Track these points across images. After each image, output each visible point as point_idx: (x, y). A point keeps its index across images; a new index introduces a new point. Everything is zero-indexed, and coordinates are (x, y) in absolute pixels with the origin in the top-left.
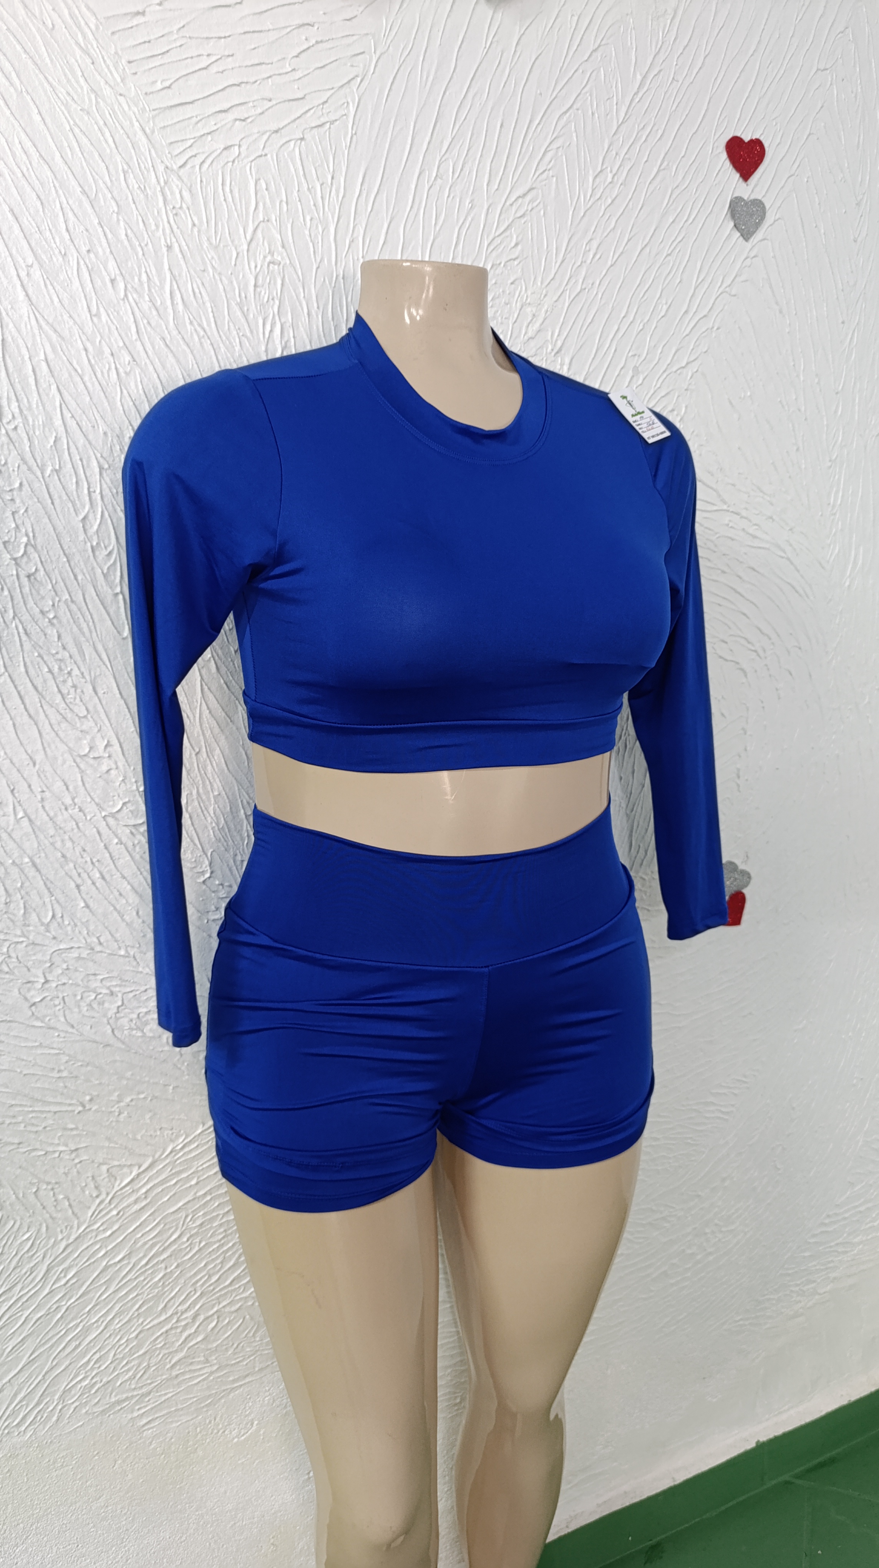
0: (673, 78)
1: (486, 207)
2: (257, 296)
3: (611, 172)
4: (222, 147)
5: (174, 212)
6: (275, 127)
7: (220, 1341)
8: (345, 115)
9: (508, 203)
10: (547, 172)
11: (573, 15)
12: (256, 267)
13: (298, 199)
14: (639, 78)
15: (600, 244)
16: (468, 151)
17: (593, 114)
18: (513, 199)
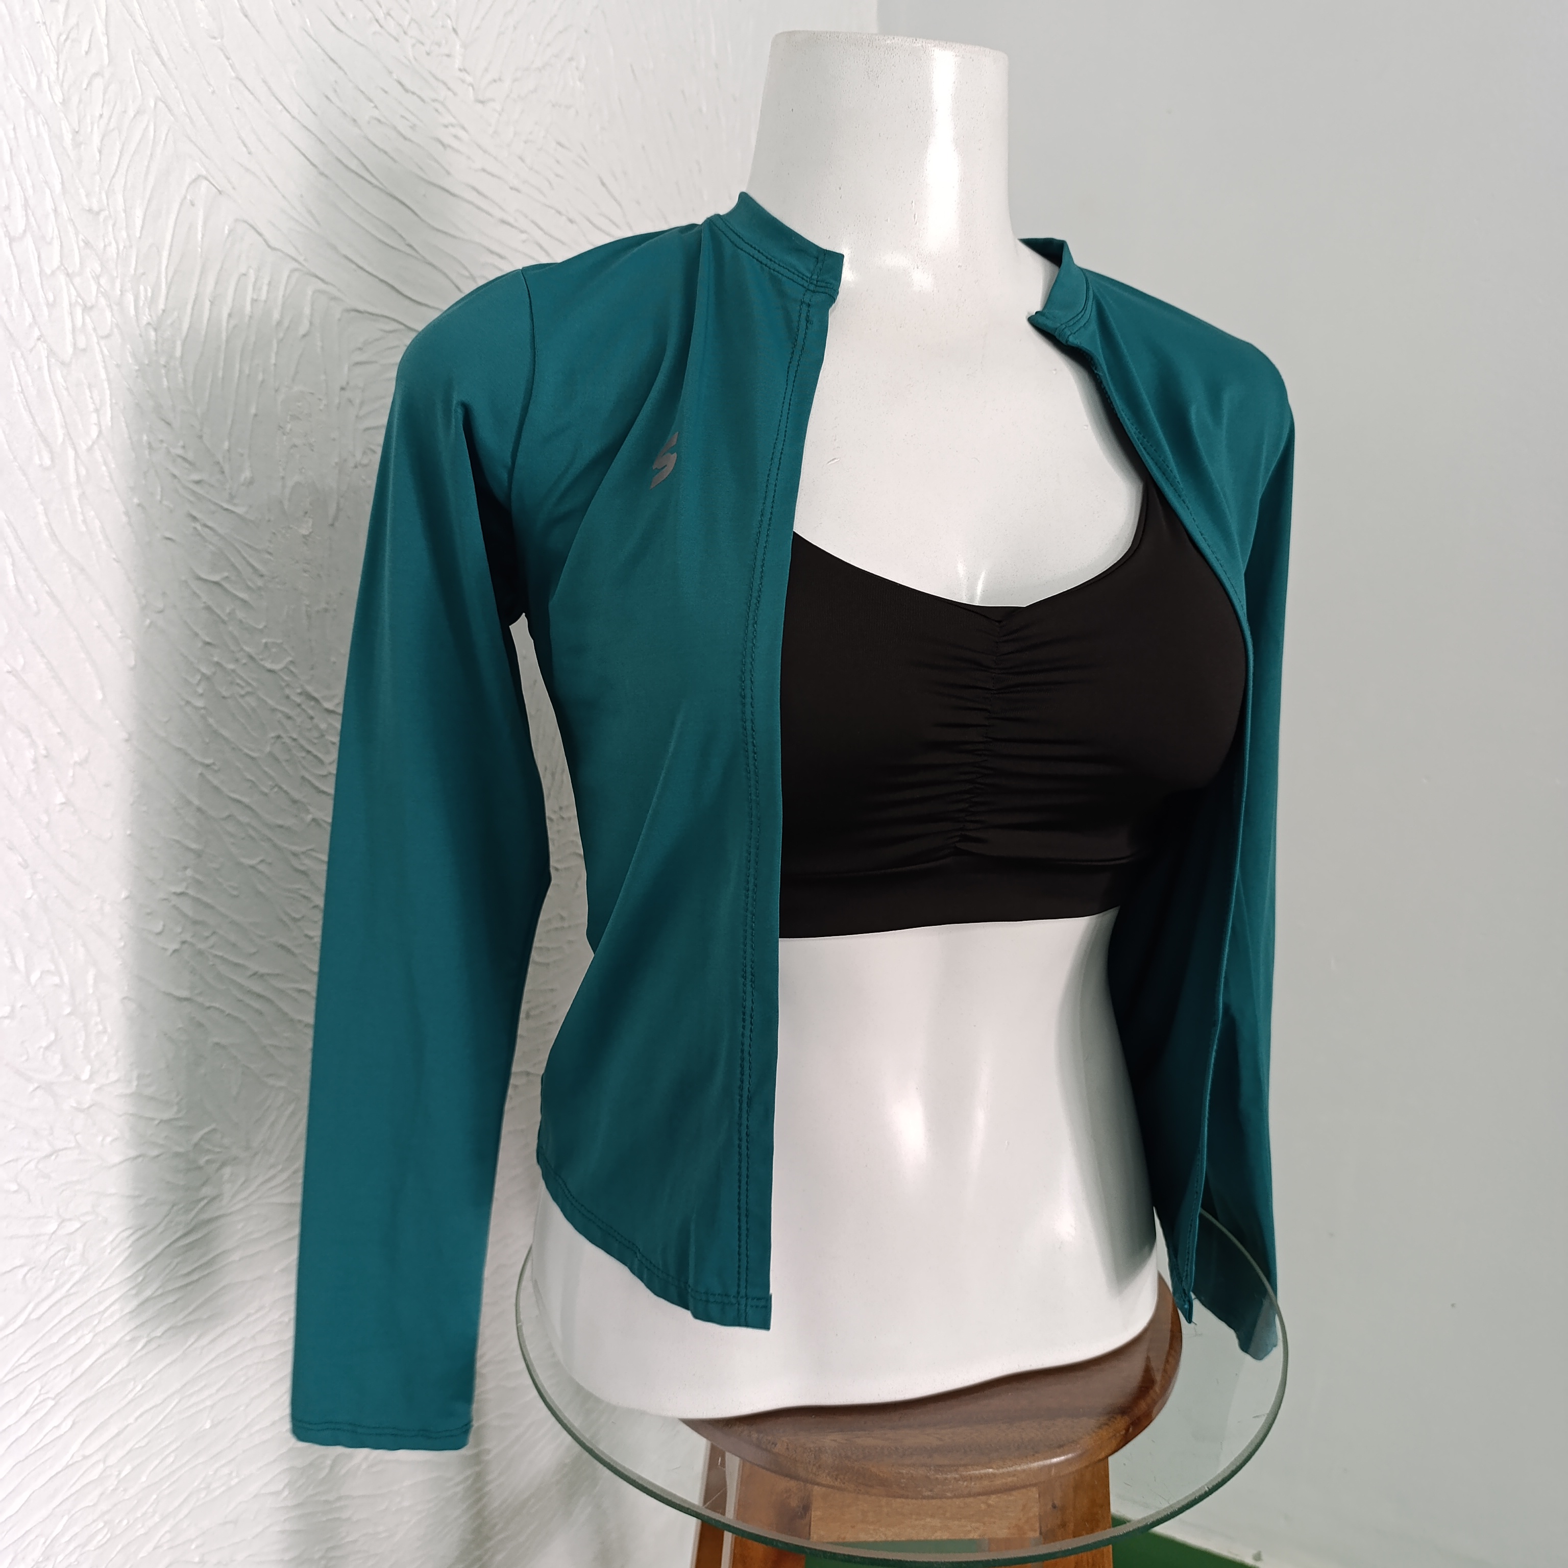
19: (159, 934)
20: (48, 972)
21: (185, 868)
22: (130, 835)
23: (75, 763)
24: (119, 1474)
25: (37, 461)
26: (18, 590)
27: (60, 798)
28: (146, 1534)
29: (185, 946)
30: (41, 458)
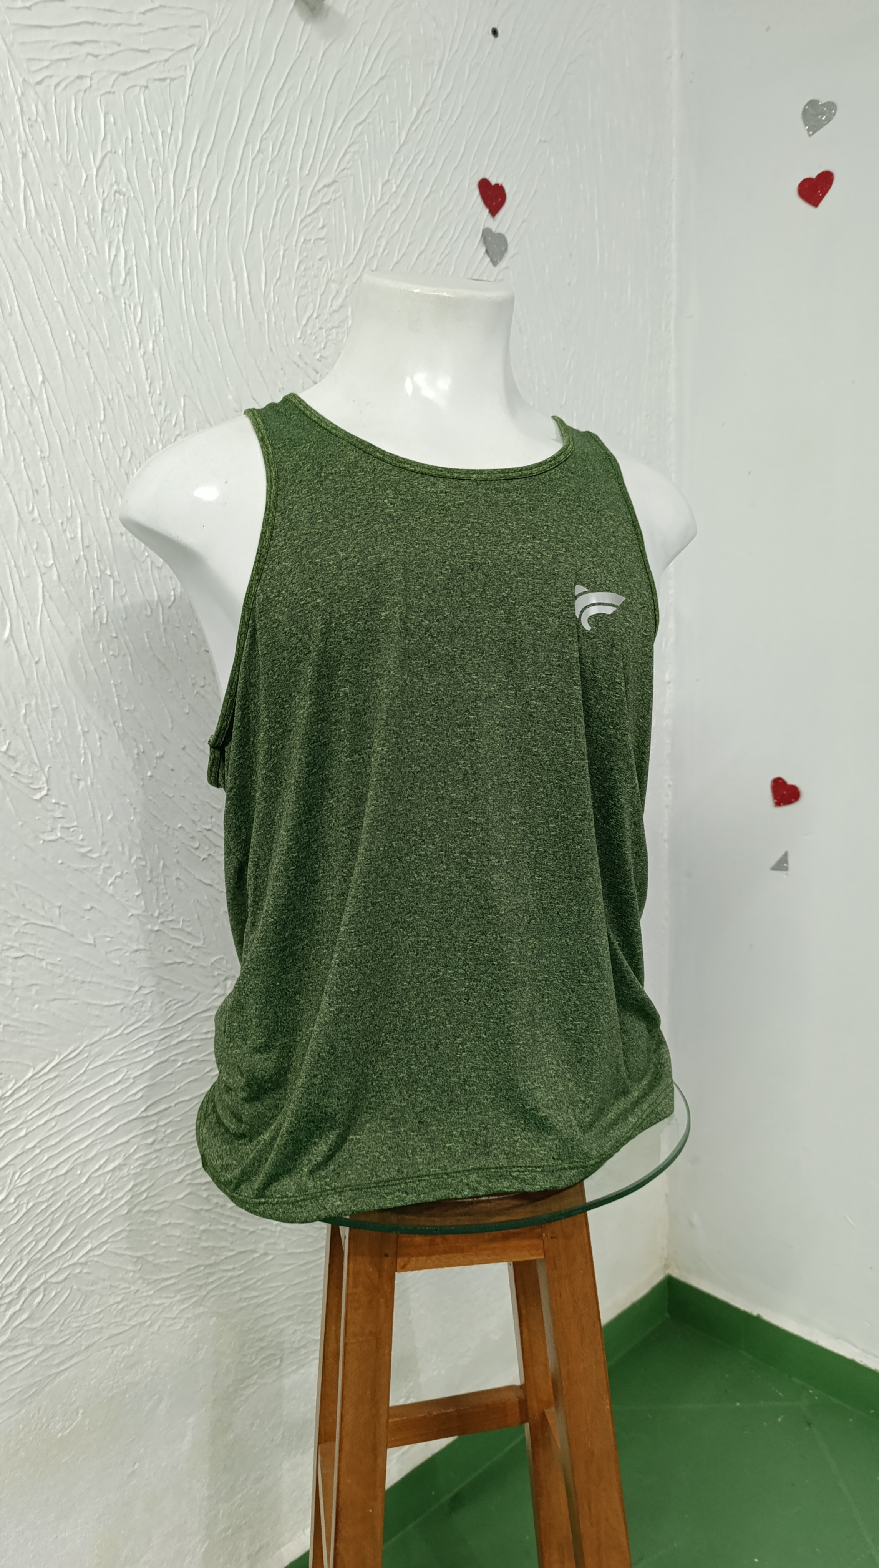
0: (440, 119)
1: (298, 189)
2: (104, 220)
3: (395, 183)
4: (76, 75)
5: (30, 123)
6: (123, 70)
7: (45, 1319)
8: (184, 76)
9: (317, 189)
10: (345, 171)
11: (365, 45)
12: (103, 192)
13: (141, 140)
14: (415, 110)
15: (387, 243)
16: (284, 135)
17: (381, 131)
18: (320, 186)
19: (197, 849)
20: (140, 858)
21: (212, 817)
22: (183, 796)
23: (157, 757)
24: (165, 1132)
25: (144, 613)
26: (133, 672)
27: (149, 774)
28: (179, 1170)
29: (210, 857)
30: (146, 611)
